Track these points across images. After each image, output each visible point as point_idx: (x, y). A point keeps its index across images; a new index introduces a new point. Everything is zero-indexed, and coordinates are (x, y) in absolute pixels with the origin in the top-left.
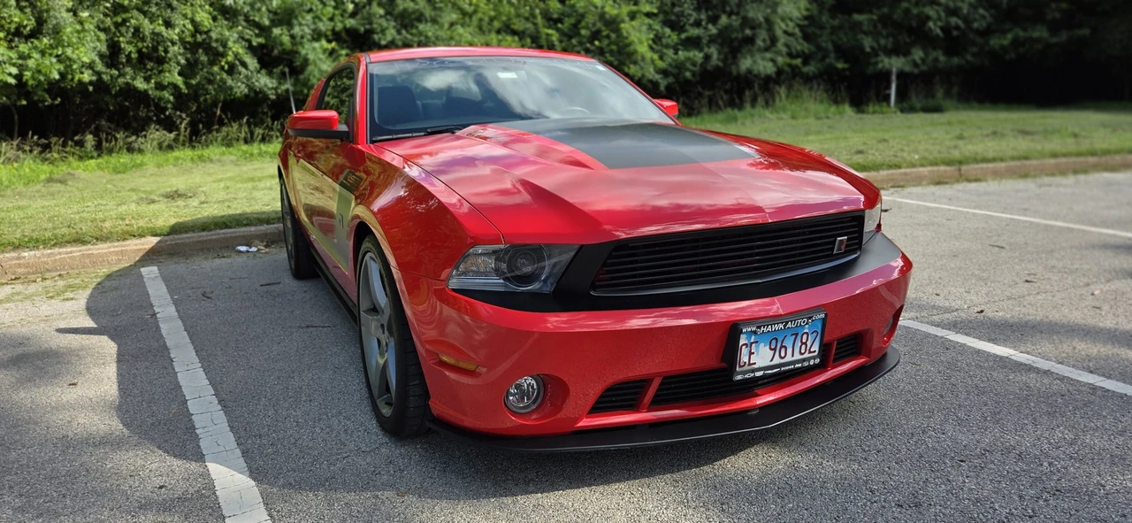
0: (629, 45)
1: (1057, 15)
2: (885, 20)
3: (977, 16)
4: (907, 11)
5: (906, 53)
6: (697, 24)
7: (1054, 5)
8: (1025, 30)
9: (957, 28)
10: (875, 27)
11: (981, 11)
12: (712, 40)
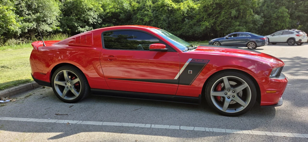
0: (9, 19)
1: (114, 21)
2: (79, 19)
3: (99, 20)
4: (84, 17)
5: (85, 27)
6: (29, 14)
7: (114, 19)
8: (108, 24)
9: (95, 22)
10: (76, 20)
11: (99, 19)
12: (34, 20)
